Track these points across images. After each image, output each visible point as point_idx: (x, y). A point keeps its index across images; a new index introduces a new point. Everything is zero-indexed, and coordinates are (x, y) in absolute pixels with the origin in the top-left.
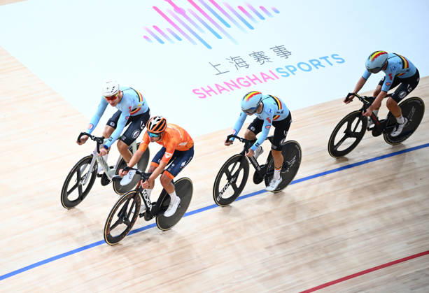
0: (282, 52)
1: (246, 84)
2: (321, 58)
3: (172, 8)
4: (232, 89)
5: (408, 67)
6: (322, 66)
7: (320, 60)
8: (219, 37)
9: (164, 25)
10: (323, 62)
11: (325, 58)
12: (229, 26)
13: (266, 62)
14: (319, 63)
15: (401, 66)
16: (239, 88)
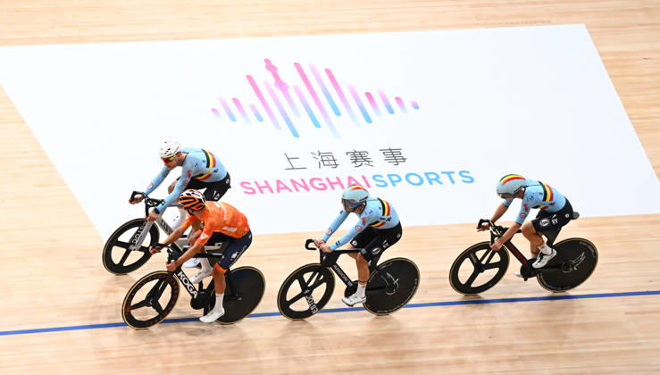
0: (394, 156)
1: (322, 187)
2: (443, 173)
3: (272, 80)
4: (297, 190)
5: (551, 199)
6: (441, 183)
7: (441, 175)
8: (317, 125)
9: (248, 97)
10: (444, 178)
11: (449, 174)
12: (338, 113)
13: (364, 165)
14: (437, 179)
15: (542, 197)
16: (308, 189)
